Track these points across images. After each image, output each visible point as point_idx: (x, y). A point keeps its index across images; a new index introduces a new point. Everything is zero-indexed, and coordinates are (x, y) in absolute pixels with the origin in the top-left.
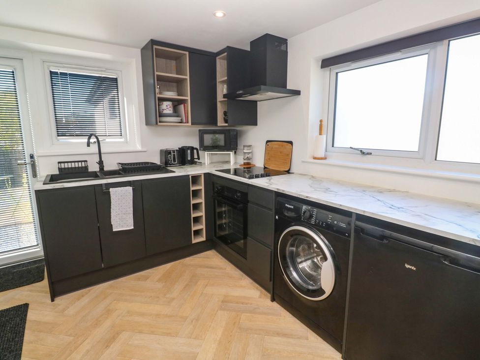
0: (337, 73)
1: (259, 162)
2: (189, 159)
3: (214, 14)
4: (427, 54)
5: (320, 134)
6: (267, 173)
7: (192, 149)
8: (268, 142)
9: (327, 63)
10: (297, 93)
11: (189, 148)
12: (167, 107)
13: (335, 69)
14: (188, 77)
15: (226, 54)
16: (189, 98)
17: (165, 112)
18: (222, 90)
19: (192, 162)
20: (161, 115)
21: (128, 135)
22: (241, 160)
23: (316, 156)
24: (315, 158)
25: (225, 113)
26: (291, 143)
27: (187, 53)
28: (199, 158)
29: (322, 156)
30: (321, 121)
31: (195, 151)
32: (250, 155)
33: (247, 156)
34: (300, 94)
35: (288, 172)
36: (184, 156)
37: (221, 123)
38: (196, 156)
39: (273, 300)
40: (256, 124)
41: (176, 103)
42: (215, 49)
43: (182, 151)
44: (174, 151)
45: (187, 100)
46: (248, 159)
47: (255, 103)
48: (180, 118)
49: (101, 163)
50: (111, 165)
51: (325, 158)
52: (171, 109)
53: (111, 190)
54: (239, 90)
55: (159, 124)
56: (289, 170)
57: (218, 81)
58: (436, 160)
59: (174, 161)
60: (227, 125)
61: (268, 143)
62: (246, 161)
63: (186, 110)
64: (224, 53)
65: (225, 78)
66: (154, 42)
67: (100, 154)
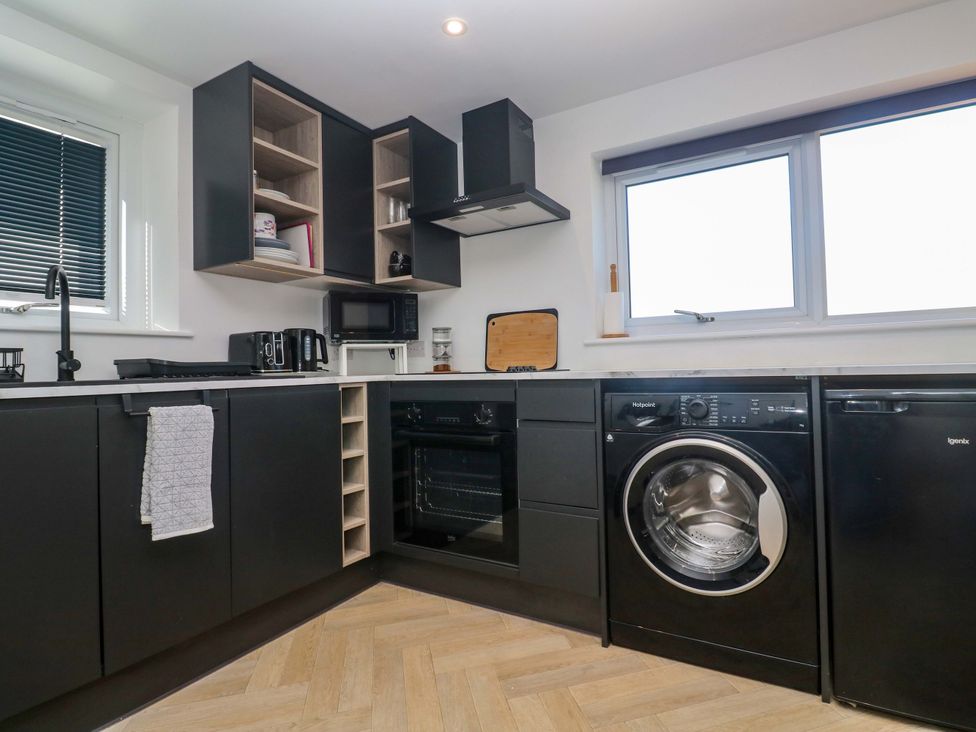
0: (625, 187)
2: (307, 358)
4: (787, 154)
5: (614, 291)
7: (314, 335)
8: (491, 317)
10: (563, 215)
11: (305, 332)
12: (265, 226)
13: (624, 178)
14: (319, 164)
15: (407, 130)
16: (319, 211)
17: (260, 235)
19: (311, 366)
23: (608, 331)
24: (604, 337)
25: (395, 257)
26: (554, 312)
27: (318, 115)
28: (325, 360)
29: (622, 331)
30: (613, 267)
31: (318, 341)
32: (450, 347)
33: (442, 350)
34: (569, 217)
35: (555, 368)
36: (294, 349)
37: (381, 278)
38: (319, 356)
42: (372, 124)
43: (292, 338)
44: (278, 336)
45: (315, 215)
48: (297, 256)
49: (65, 355)
51: (626, 335)
52: (273, 231)
53: (153, 410)
56: (556, 365)
57: (377, 187)
58: (825, 315)
59: (279, 360)
61: (493, 320)
62: (441, 362)
63: (313, 238)
64: (404, 128)
65: (407, 180)
66: (250, 70)
67: (65, 333)
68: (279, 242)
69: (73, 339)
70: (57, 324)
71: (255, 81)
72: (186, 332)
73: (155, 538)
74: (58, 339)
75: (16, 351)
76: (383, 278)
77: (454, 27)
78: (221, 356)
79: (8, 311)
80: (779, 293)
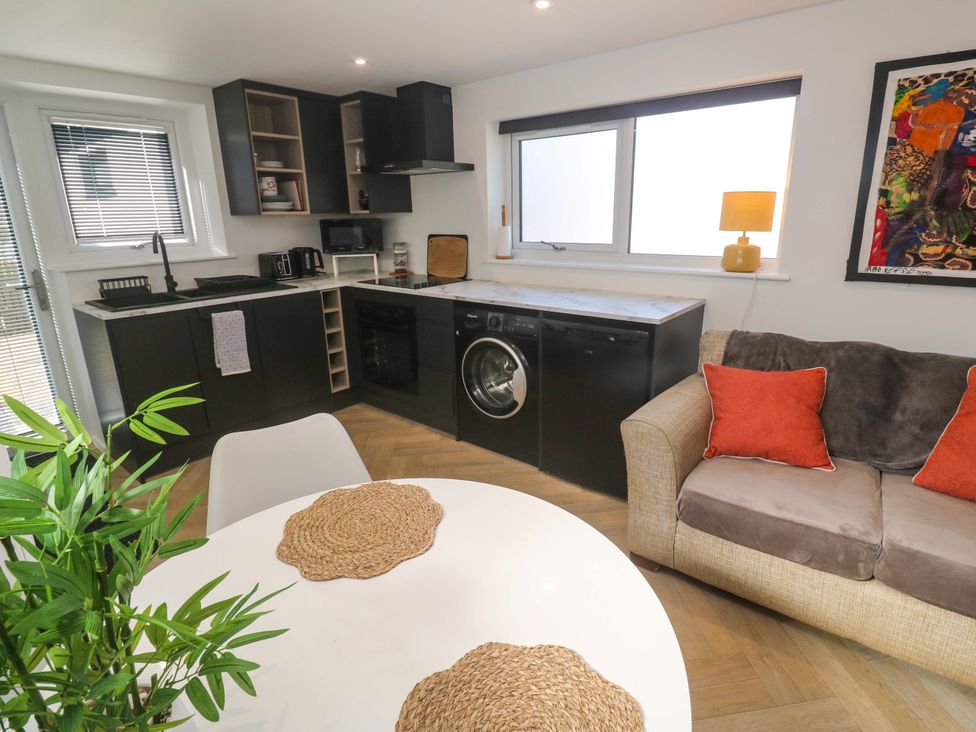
0: (520, 141)
1: (419, 267)
2: (308, 267)
3: (353, 62)
4: (616, 128)
5: (504, 224)
6: (433, 281)
7: (311, 251)
8: (431, 236)
9: (509, 127)
10: (470, 167)
11: (305, 250)
12: (269, 186)
13: (517, 136)
14: (300, 138)
15: (358, 102)
16: (303, 171)
17: (267, 193)
18: (355, 160)
19: (313, 273)
20: (265, 199)
21: (195, 233)
22: (390, 266)
23: (500, 254)
24: (498, 258)
25: (361, 194)
26: (465, 237)
27: (296, 99)
28: (322, 266)
29: (508, 254)
30: (503, 207)
31: (316, 254)
32: (405, 257)
33: (400, 259)
34: (473, 169)
35: (464, 279)
36: (300, 263)
37: (355, 210)
38: (317, 263)
39: (458, 440)
40: (409, 209)
41: (281, 179)
42: (339, 93)
43: (297, 255)
44: (285, 257)
45: (300, 174)
46: (402, 263)
47: (407, 177)
48: (290, 203)
49: (169, 278)
50: (185, 281)
51: (511, 258)
52: (275, 188)
53: (213, 315)
54: (388, 162)
55: (263, 213)
56: (465, 276)
57: (345, 142)
58: (629, 252)
59: (288, 272)
60: (368, 212)
61: (432, 239)
62: (398, 268)
63: (298, 190)
64: (356, 99)
65: (361, 140)
66: (245, 83)
67: (166, 264)
68: (280, 197)
69: (171, 267)
70: (162, 260)
71: (247, 91)
72: (233, 255)
73: (223, 375)
74: (163, 268)
75: (145, 278)
76: (357, 210)
77: (360, 62)
78: (253, 271)
79: (134, 247)
80: (605, 236)
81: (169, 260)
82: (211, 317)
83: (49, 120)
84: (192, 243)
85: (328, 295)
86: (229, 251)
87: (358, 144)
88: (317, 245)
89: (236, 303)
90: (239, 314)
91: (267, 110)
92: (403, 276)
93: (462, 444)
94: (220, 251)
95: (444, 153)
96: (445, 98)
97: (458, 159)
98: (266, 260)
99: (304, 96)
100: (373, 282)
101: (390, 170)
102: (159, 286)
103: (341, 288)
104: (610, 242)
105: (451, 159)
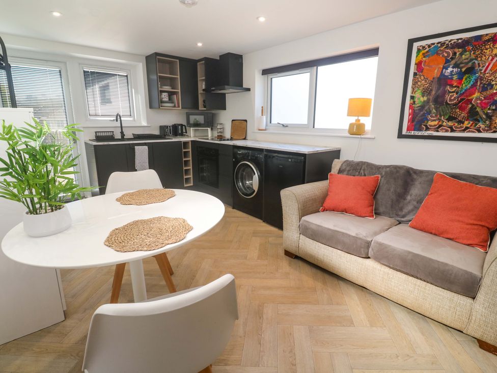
0: (271, 78)
1: (228, 134)
2: (180, 132)
3: (197, 44)
5: (262, 115)
6: (232, 139)
7: (182, 125)
8: (233, 120)
9: (266, 72)
10: (249, 90)
11: (179, 125)
12: (165, 96)
13: (270, 76)
14: (179, 77)
15: (204, 62)
16: (179, 91)
17: (164, 100)
18: (202, 86)
19: (182, 135)
20: (162, 102)
21: (135, 116)
22: (216, 134)
23: (260, 129)
24: (259, 130)
25: (204, 101)
26: (246, 121)
27: (178, 61)
28: (186, 133)
29: (264, 128)
30: (262, 107)
31: (184, 127)
32: (222, 130)
33: (219, 130)
34: (250, 90)
35: (245, 139)
36: (176, 130)
37: (201, 108)
38: (184, 131)
39: (233, 208)
40: (225, 109)
41: (171, 94)
42: (197, 58)
43: (175, 127)
44: (170, 127)
45: (178, 92)
46: (220, 132)
47: (224, 95)
48: (173, 104)
49: (122, 133)
50: (128, 134)
51: (265, 130)
52: (168, 98)
54: (213, 87)
55: (161, 108)
56: (246, 137)
57: (199, 79)
58: (314, 127)
59: (170, 134)
60: (205, 109)
61: (233, 122)
62: (219, 134)
63: (178, 98)
65: (204, 78)
66: (157, 54)
67: (121, 127)
68: (169, 101)
69: (123, 129)
70: (120, 125)
71: (158, 57)
72: (149, 125)
74: (120, 128)
75: (113, 132)
77: (200, 45)
78: (157, 132)
79: (111, 120)
80: (303, 120)
81: (123, 125)
82: (134, 148)
83: (83, 69)
84: (134, 120)
85: (185, 144)
86: (148, 123)
87: (203, 80)
88: (184, 123)
89: (146, 143)
90: (146, 147)
91: (167, 66)
92: (221, 138)
93: (234, 210)
94: (144, 124)
95: (238, 83)
96: (241, 60)
97: (244, 86)
98: (162, 128)
99: (182, 60)
100: (208, 139)
101: (213, 90)
102: (118, 136)
103: (192, 141)
104: (306, 123)
105: (241, 85)
